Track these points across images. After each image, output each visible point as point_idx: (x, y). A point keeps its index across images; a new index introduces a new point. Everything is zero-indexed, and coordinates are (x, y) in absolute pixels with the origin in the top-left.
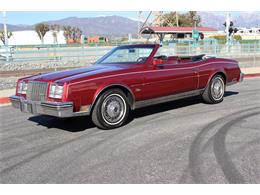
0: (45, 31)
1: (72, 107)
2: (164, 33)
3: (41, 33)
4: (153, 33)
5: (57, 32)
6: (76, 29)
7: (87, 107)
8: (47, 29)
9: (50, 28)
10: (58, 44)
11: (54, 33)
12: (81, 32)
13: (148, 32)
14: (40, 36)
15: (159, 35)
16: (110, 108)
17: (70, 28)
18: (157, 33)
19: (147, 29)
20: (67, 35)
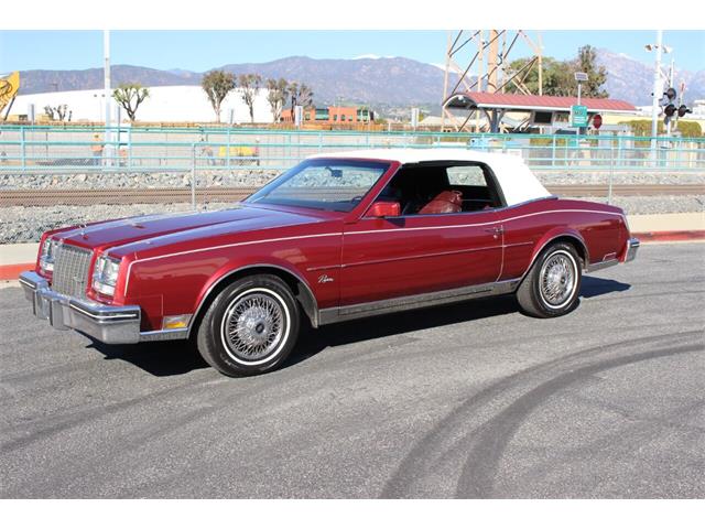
0: (226, 90)
1: (139, 320)
2: (503, 109)
3: (215, 94)
4: (474, 107)
5: (253, 91)
6: (299, 88)
7: (184, 320)
8: (231, 85)
9: (237, 82)
10: (255, 121)
11: (247, 94)
12: (311, 94)
13: (463, 105)
14: (213, 101)
15: (490, 113)
16: (244, 322)
17: (286, 83)
18: (486, 109)
19: (461, 97)
20: (276, 101)
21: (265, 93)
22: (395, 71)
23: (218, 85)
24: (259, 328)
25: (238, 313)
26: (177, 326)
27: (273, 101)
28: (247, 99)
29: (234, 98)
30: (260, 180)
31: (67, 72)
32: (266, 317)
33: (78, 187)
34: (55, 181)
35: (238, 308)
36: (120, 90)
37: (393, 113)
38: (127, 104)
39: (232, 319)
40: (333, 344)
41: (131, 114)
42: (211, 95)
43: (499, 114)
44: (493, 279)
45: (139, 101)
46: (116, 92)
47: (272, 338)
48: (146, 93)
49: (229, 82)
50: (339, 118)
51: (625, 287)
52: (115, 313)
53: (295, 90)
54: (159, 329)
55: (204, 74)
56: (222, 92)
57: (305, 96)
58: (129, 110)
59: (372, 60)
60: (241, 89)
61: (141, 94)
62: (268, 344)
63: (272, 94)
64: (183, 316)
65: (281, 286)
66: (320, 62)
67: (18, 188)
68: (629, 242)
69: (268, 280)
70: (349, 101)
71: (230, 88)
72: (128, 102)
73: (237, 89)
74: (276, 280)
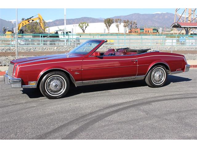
0: (111, 24)
1: (21, 82)
2: (190, 28)
3: (108, 25)
4: (181, 27)
5: (119, 24)
6: (133, 23)
7: (34, 83)
8: (112, 22)
9: (114, 21)
10: (120, 32)
11: (117, 25)
12: (136, 24)
13: (177, 26)
14: (107, 27)
15: (186, 29)
16: (52, 84)
17: (129, 21)
18: (185, 28)
19: (176, 24)
20: (126, 27)
21: (122, 24)
22: (166, 17)
23: (109, 22)
24: (56, 86)
25: (50, 81)
26: (33, 84)
27: (125, 26)
28: (117, 26)
29: (113, 26)
30: (106, 49)
31: (69, 19)
32: (58, 83)
33: (54, 51)
34: (48, 49)
35: (50, 80)
36: (81, 24)
37: (165, 30)
38: (82, 28)
39: (48, 83)
40: (84, 92)
41: (84, 31)
42: (106, 25)
43: (189, 29)
44: (135, 75)
45: (86, 27)
46: (79, 25)
47: (61, 89)
48: (88, 25)
49: (112, 21)
50: (147, 32)
51: (190, 80)
52: (14, 80)
53: (132, 23)
54: (28, 85)
55: (105, 19)
56: (110, 24)
57: (134, 25)
58: (83, 30)
59: (159, 14)
60: (116, 23)
61: (86, 25)
62: (59, 90)
63: (124, 25)
64: (34, 82)
65: (63, 75)
66: (143, 15)
67: (38, 51)
68: (186, 65)
69: (59, 73)
70: (151, 26)
71: (112, 23)
72: (83, 28)
73: (114, 23)
74: (62, 73)
